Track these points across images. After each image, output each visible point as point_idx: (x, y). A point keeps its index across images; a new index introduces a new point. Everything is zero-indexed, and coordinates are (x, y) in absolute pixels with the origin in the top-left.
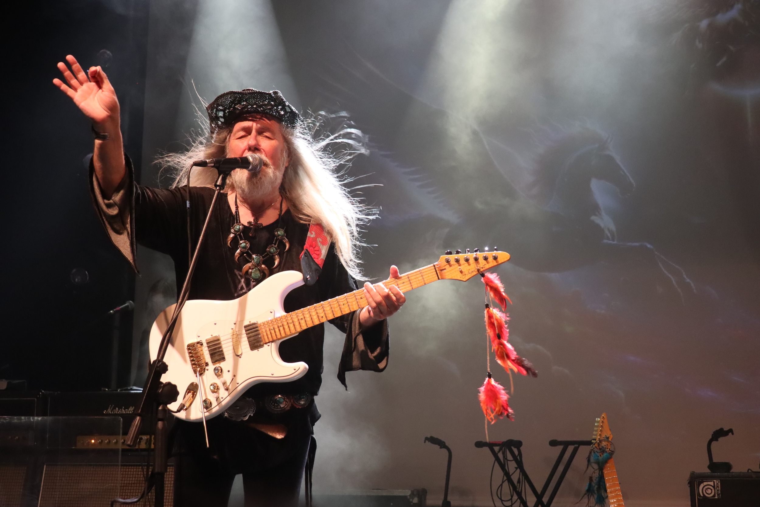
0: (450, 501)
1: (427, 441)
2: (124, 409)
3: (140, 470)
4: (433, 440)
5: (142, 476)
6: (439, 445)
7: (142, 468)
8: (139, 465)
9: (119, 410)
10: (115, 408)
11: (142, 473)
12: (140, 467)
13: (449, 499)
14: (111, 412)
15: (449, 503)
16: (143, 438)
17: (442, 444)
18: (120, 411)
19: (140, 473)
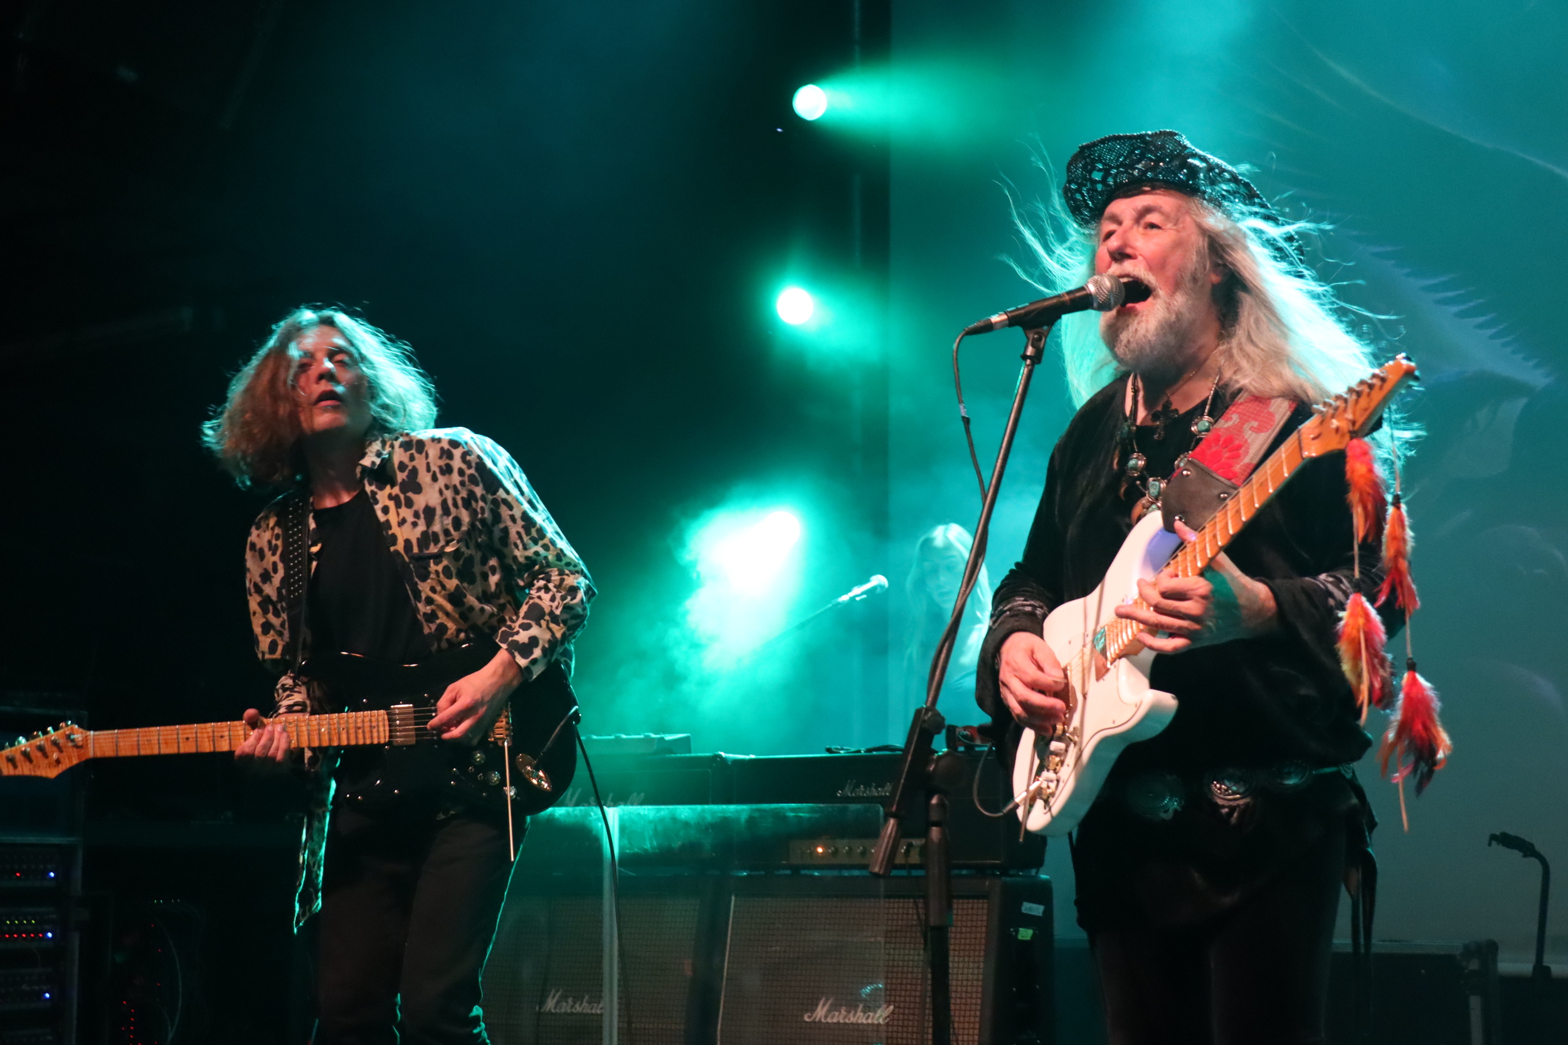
0: (1548, 965)
1: (1494, 843)
2: (876, 788)
3: (911, 905)
4: (1507, 840)
5: (915, 917)
6: (1520, 850)
7: (915, 902)
8: (909, 897)
9: (865, 788)
10: (857, 786)
11: (915, 911)
12: (912, 900)
13: (1547, 960)
14: (851, 793)
15: (1548, 969)
16: (914, 843)
17: (1526, 849)
18: (868, 792)
19: (911, 911)
